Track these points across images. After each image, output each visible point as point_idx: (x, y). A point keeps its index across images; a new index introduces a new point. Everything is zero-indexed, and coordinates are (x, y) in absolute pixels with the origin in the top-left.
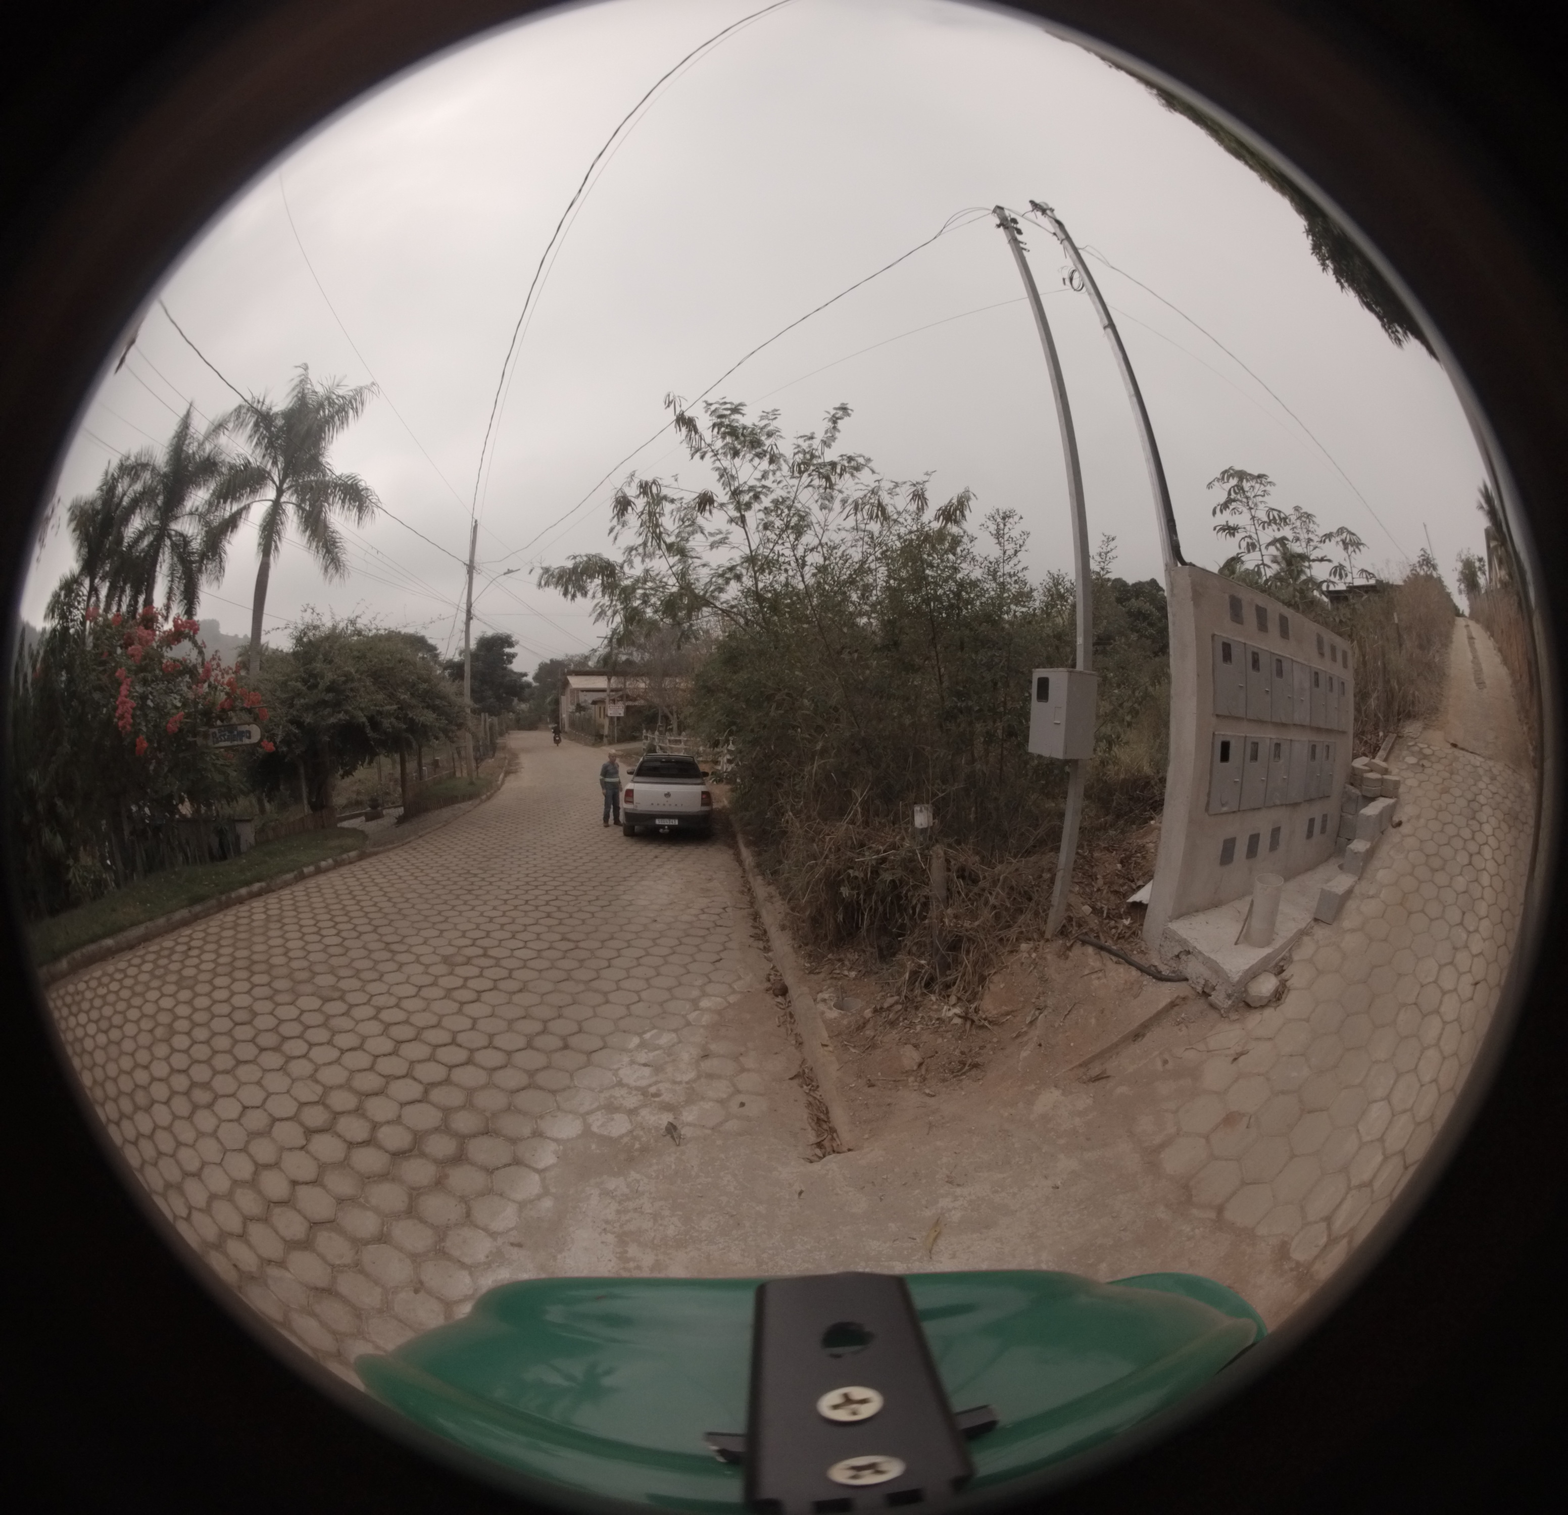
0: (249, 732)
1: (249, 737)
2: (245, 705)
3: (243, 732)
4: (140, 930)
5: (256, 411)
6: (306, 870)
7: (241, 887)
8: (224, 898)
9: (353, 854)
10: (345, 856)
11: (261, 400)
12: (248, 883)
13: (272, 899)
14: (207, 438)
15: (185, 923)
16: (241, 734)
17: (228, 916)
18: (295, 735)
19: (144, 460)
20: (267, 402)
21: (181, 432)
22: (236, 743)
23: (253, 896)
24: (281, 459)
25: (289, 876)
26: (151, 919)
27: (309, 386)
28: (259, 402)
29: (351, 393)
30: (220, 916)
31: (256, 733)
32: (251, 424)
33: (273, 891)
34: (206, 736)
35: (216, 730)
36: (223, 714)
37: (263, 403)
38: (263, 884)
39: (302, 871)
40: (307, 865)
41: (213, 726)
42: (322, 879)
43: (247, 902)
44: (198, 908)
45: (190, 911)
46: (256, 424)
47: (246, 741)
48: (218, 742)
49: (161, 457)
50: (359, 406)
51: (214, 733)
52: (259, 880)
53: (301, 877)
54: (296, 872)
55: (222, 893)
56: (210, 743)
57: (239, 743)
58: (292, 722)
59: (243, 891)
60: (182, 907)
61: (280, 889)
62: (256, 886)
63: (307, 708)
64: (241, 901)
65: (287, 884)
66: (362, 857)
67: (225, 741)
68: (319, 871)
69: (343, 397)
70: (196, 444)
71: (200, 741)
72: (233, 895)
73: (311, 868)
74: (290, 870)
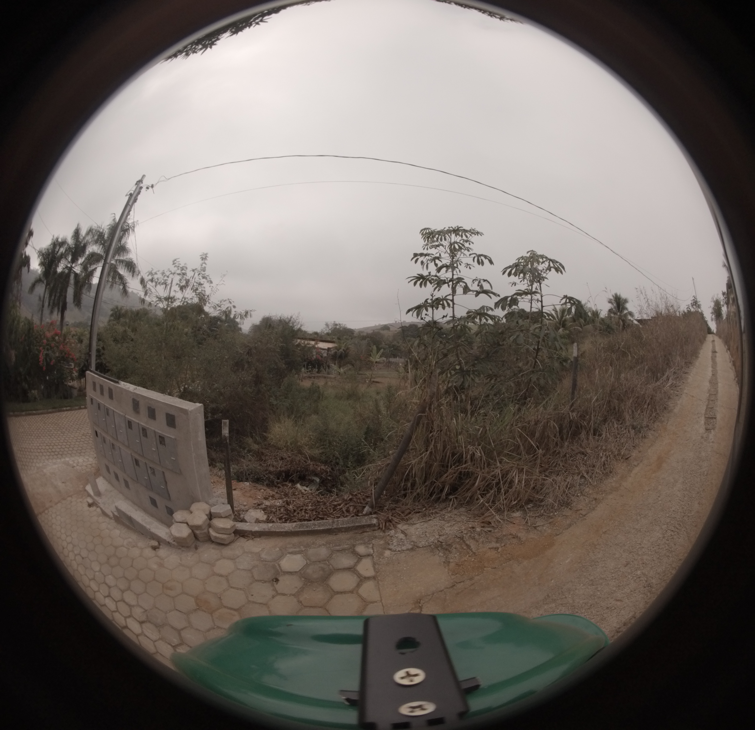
8: (60, 409)
12: (66, 407)
13: (69, 412)
17: (58, 414)
23: (67, 410)
25: (77, 407)
40: (83, 405)
44: (54, 410)
52: (69, 406)
53: (80, 408)
59: (65, 409)
62: (68, 408)
64: (64, 411)
65: (76, 410)
72: (62, 409)
73: (83, 407)
74: (77, 406)
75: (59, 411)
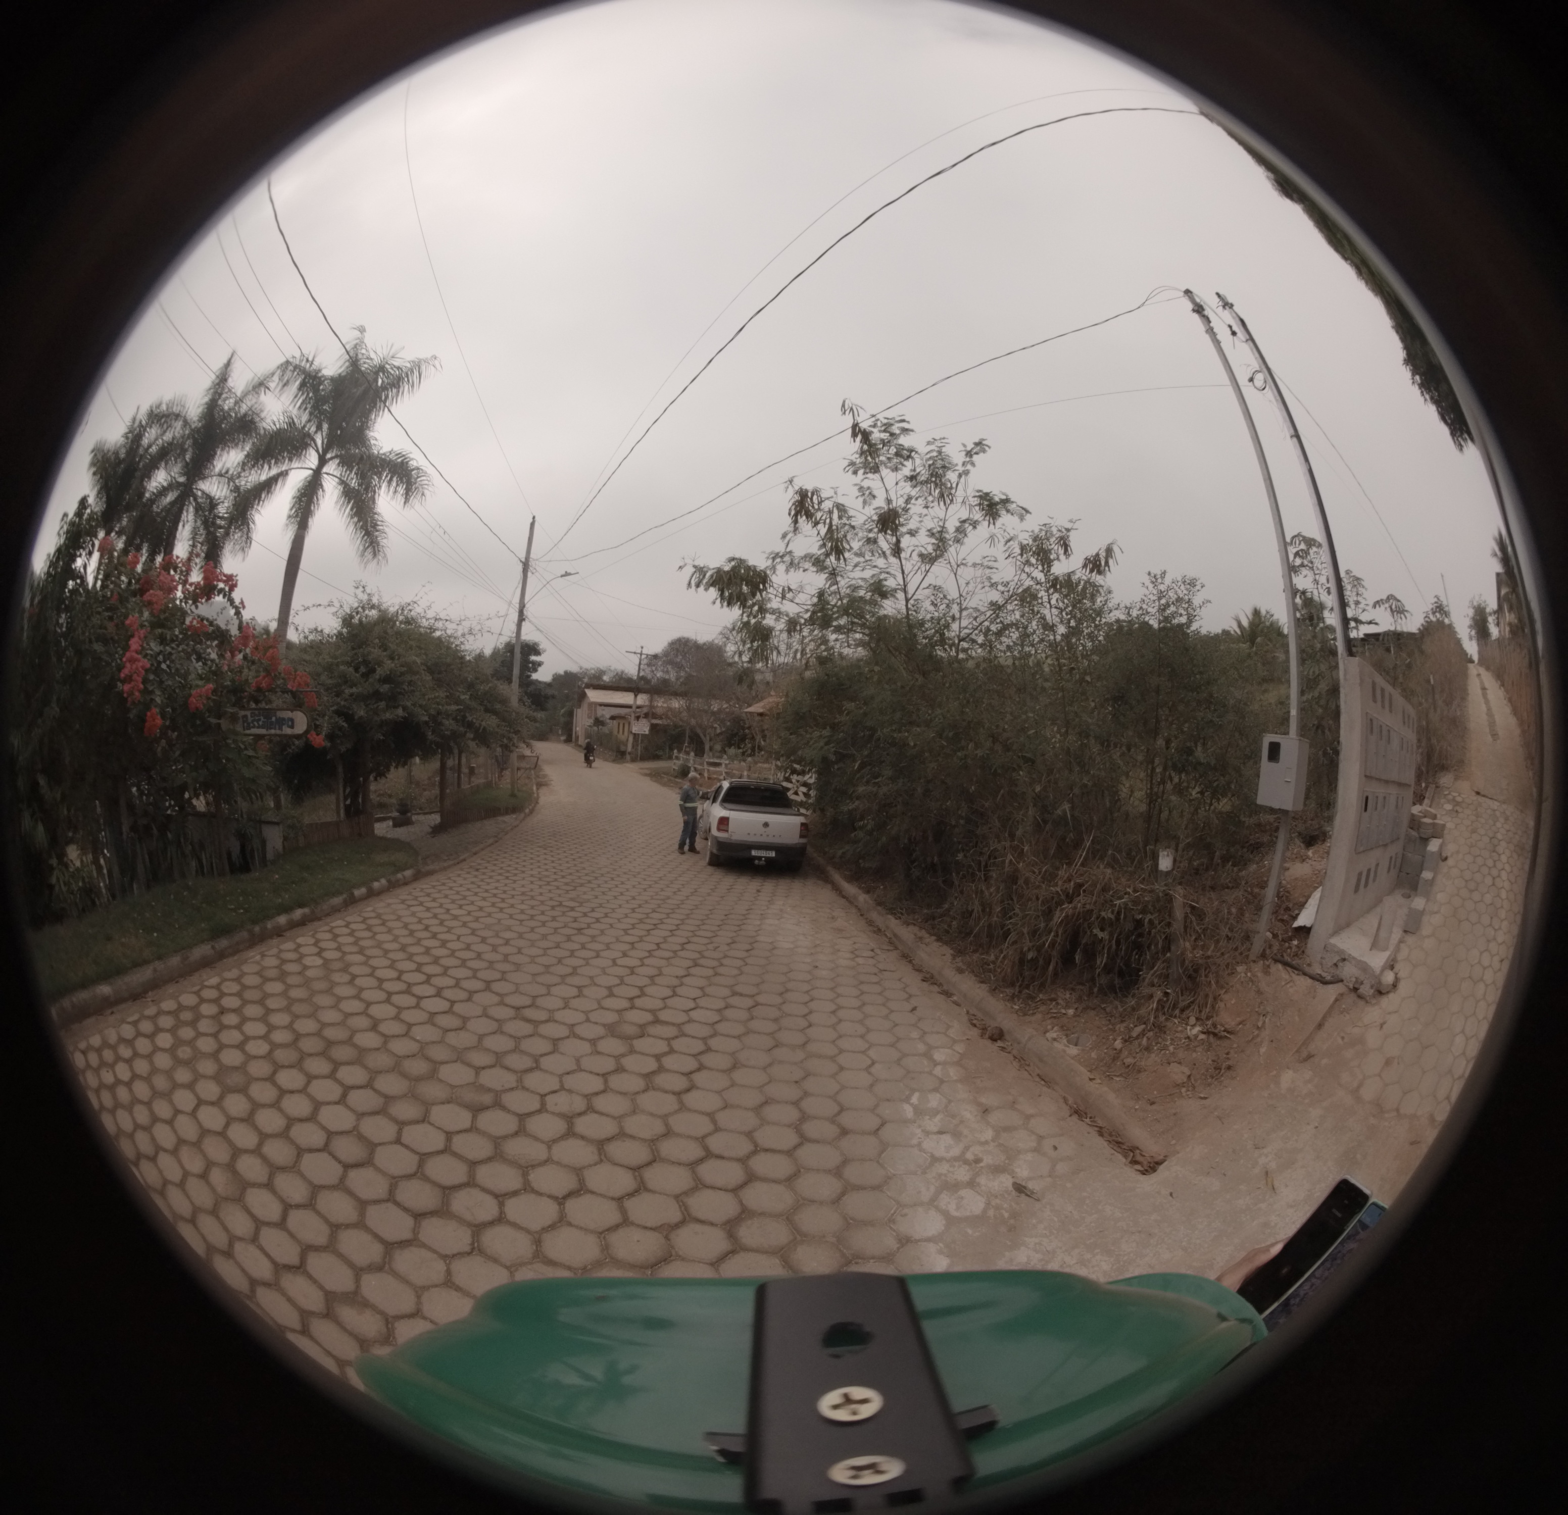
0: (292, 720)
1: (292, 727)
2: (289, 687)
3: (284, 719)
4: (145, 974)
5: (303, 371)
6: (357, 893)
7: (279, 914)
8: (257, 929)
9: (408, 873)
10: (399, 876)
11: (310, 359)
12: (287, 909)
14: (246, 394)
15: (206, 963)
16: (281, 722)
18: (340, 728)
19: (176, 409)
20: (316, 363)
21: (218, 384)
22: (273, 731)
23: (294, 925)
24: (325, 426)
25: (337, 901)
26: (160, 958)
27: (364, 351)
28: (307, 360)
29: (408, 365)
30: (254, 954)
31: (301, 722)
32: (298, 383)
33: (319, 919)
34: (234, 718)
35: (248, 713)
36: (259, 695)
37: (312, 363)
38: (306, 910)
39: (353, 894)
40: (357, 886)
41: (243, 708)
42: (379, 905)
43: (288, 934)
44: (223, 943)
45: (213, 947)
46: (302, 386)
47: (287, 731)
48: (249, 728)
49: (194, 408)
50: (416, 381)
51: (245, 716)
52: (301, 906)
53: (352, 901)
54: (345, 896)
55: (254, 922)
56: (239, 728)
57: (278, 732)
58: (338, 713)
59: (282, 920)
60: (203, 942)
61: (328, 915)
62: (298, 913)
63: (356, 698)
64: (279, 933)
65: (335, 910)
66: (417, 877)
67: (258, 727)
68: (372, 894)
69: (398, 368)
70: (232, 401)
71: (225, 724)
72: (269, 925)
73: (363, 890)
74: (337, 893)
75: (256, 940)
